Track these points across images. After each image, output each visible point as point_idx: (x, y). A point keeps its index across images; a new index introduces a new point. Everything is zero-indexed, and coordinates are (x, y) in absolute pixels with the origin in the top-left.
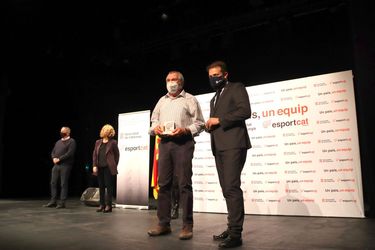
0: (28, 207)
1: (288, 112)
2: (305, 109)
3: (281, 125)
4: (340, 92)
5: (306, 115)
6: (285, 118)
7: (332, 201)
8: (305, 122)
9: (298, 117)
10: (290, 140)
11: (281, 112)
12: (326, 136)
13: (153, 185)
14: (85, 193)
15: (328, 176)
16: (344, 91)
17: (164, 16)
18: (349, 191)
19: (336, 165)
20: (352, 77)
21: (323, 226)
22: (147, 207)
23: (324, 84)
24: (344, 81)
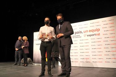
1: (93, 31)
2: (99, 30)
3: (90, 36)
4: (112, 23)
6: (91, 33)
7: (109, 62)
8: (99, 34)
9: (96, 33)
10: (93, 40)
11: (90, 31)
12: (106, 39)
16: (113, 23)
18: (115, 59)
21: (106, 71)
23: (105, 21)
24: (113, 20)
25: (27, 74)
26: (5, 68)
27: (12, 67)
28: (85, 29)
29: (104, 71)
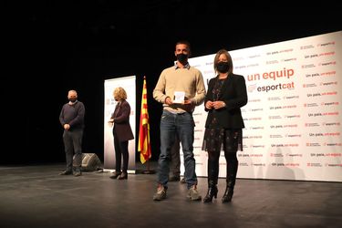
1: (274, 75)
2: (290, 72)
3: (267, 89)
5: (292, 79)
6: (270, 82)
7: (317, 165)
8: (291, 86)
9: (284, 80)
11: (266, 76)
12: (312, 100)
13: (139, 150)
15: (314, 140)
16: (333, 53)
18: (335, 155)
19: (323, 129)
21: (307, 190)
22: (134, 172)
23: (311, 47)
24: (333, 43)
26: (25, 183)
27: (44, 178)
29: (303, 191)
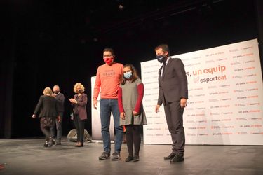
0: (31, 144)
1: (211, 71)
2: (223, 68)
3: (206, 80)
4: (249, 55)
5: (224, 73)
6: (209, 76)
7: (245, 133)
8: (224, 78)
9: (219, 74)
10: (214, 91)
11: (206, 71)
14: (70, 133)
15: (242, 116)
16: (252, 54)
17: (121, 6)
18: (258, 126)
19: (248, 108)
20: (257, 44)
21: (239, 152)
23: (237, 50)
24: (252, 47)
25: (83, 160)
26: (38, 150)
28: (197, 68)
29: (236, 152)
